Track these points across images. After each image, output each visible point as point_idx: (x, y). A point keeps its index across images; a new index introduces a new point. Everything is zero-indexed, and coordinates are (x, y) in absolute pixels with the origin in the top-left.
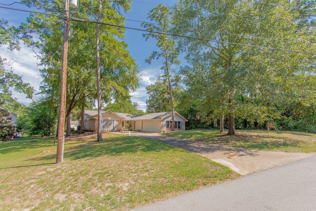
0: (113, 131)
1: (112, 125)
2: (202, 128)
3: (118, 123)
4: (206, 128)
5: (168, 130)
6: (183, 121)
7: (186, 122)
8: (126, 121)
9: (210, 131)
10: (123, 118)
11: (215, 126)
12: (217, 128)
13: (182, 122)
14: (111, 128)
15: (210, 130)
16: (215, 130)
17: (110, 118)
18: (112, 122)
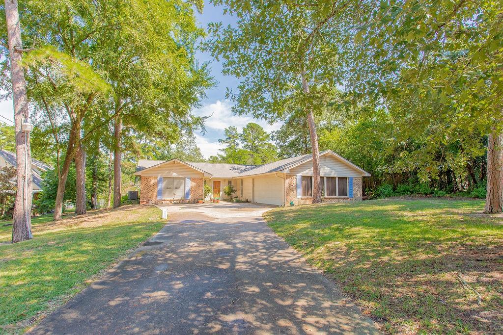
0: (181, 202)
1: (182, 188)
2: (412, 193)
3: (194, 184)
4: (426, 195)
5: (308, 199)
6: (355, 175)
7: (364, 177)
8: (225, 180)
9: (438, 207)
10: (205, 173)
11: (461, 188)
12: (469, 192)
13: (351, 179)
14: (179, 195)
15: (436, 202)
16: (460, 203)
17: (174, 175)
18: (182, 182)
